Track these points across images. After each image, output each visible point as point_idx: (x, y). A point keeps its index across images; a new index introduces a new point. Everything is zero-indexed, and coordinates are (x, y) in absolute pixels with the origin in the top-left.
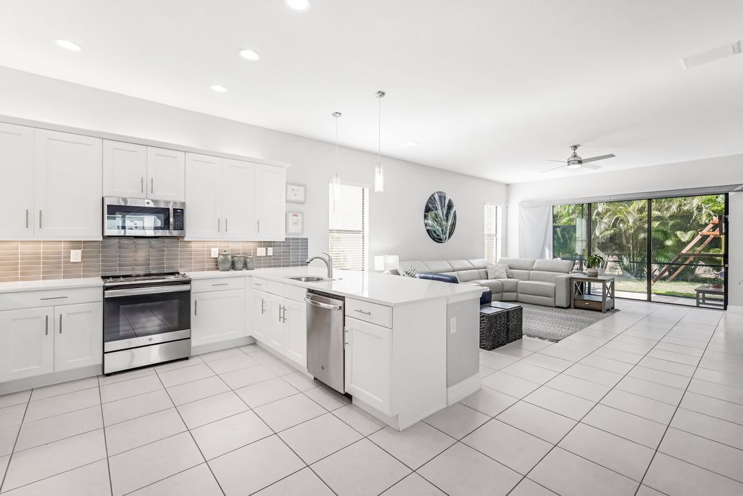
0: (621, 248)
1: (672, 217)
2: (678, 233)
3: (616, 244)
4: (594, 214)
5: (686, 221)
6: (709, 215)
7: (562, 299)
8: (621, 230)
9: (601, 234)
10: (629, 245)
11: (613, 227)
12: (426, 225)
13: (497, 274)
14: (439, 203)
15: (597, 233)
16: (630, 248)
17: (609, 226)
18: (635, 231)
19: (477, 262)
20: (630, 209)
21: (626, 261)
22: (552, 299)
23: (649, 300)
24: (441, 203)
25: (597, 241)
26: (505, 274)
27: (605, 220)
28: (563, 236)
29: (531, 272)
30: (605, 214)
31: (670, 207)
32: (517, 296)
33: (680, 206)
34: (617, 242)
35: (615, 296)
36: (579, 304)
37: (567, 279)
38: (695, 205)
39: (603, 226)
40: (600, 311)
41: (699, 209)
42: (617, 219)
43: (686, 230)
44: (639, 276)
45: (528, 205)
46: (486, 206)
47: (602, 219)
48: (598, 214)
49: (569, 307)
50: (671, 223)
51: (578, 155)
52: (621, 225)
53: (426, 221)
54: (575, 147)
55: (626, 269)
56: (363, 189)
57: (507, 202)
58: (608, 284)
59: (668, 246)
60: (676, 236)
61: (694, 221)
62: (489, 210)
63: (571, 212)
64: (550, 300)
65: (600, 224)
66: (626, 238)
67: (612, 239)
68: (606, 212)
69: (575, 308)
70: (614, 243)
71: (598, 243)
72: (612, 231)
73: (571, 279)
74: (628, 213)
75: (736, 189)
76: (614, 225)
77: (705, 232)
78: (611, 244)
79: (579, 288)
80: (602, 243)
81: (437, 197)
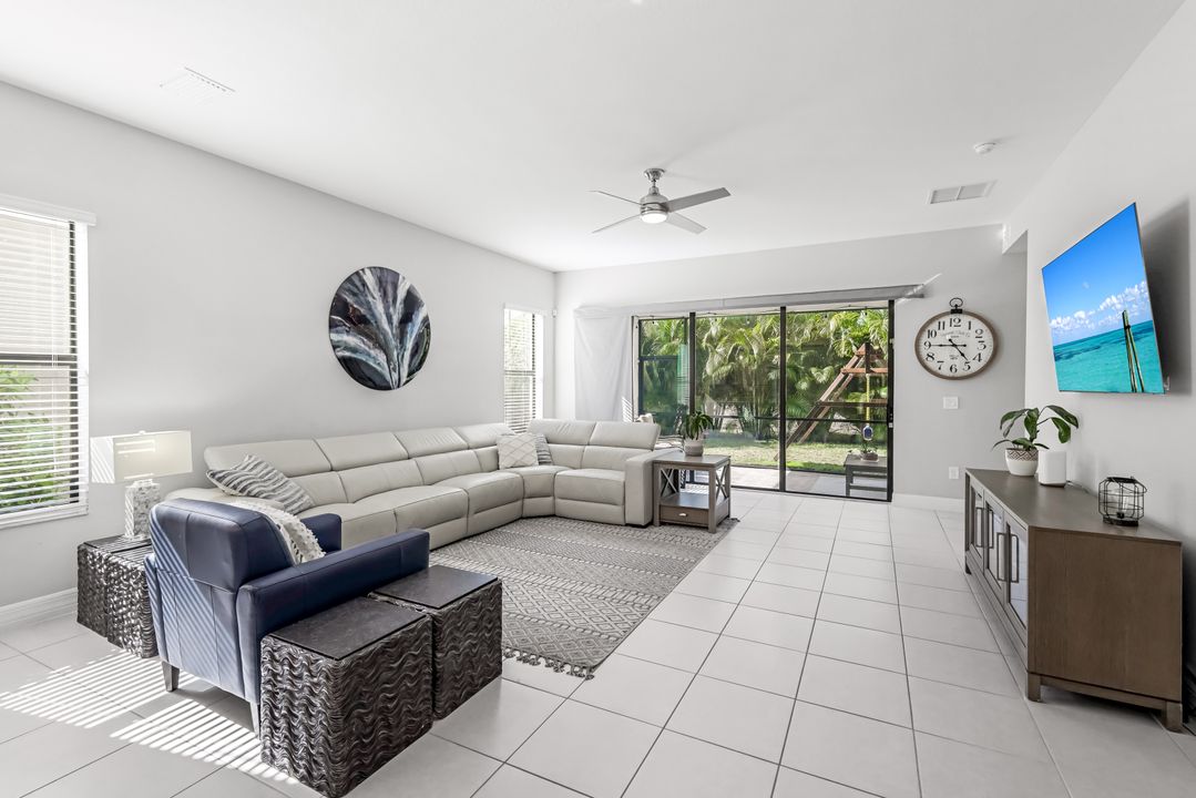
0: (741, 393)
1: (804, 347)
2: (813, 370)
3: (734, 386)
4: (704, 340)
5: (821, 351)
6: (849, 344)
7: (637, 509)
8: (740, 365)
9: (714, 371)
10: (751, 389)
11: (729, 361)
12: (334, 347)
13: (518, 457)
14: (377, 295)
15: (708, 369)
16: (751, 392)
17: (725, 359)
18: (759, 367)
19: (478, 433)
20: (754, 331)
21: (747, 414)
22: (617, 509)
23: (782, 488)
24: (385, 295)
25: (709, 382)
26: (536, 455)
27: (720, 350)
28: (661, 374)
29: (587, 447)
30: (720, 340)
31: (802, 331)
32: (554, 504)
33: (814, 329)
34: (736, 383)
35: (732, 484)
36: (668, 515)
37: (646, 464)
38: (832, 328)
39: (717, 359)
40: (705, 528)
41: (837, 334)
42: (735, 349)
43: (821, 366)
44: (765, 437)
45: (591, 314)
46: (506, 310)
47: (715, 347)
48: (710, 339)
49: (650, 524)
50: (804, 354)
51: (661, 192)
52: (741, 357)
53: (335, 337)
54: (656, 174)
55: (746, 426)
56: (72, 227)
57: (555, 308)
58: (719, 472)
59: (801, 390)
60: (811, 375)
61: (830, 353)
62: (516, 319)
63: (672, 334)
64: (613, 512)
65: (713, 356)
66: (749, 379)
67: (730, 378)
68: (722, 336)
69: (663, 524)
70: (731, 387)
71: (711, 386)
72: (730, 367)
73: (654, 464)
74: (752, 338)
75: (910, 293)
76: (732, 358)
77: (848, 367)
78: (727, 388)
79: (670, 480)
80: (716, 386)
81: (369, 279)
